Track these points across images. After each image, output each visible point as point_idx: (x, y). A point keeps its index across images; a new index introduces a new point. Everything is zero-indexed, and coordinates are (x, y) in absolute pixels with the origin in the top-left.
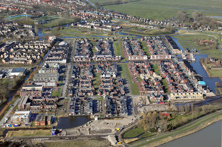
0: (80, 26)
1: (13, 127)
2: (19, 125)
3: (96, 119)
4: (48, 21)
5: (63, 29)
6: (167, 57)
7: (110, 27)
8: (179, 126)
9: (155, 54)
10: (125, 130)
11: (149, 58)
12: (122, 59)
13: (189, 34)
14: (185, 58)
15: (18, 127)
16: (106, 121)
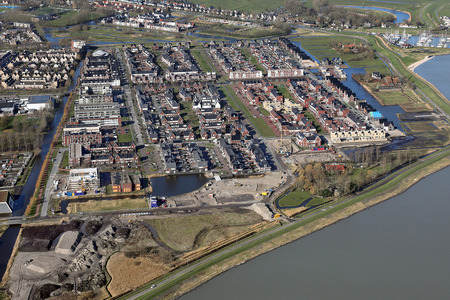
1: (74, 197)
2: (85, 193)
3: (217, 178)
4: (55, 15)
6: (296, 73)
7: (173, 24)
8: (366, 185)
9: (275, 68)
10: (277, 194)
11: (265, 75)
12: (218, 77)
14: (328, 74)
15: (82, 196)
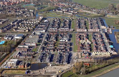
0: (57, 11)
1: (7, 68)
2: (11, 67)
3: (50, 65)
4: (42, 8)
5: (49, 12)
6: (97, 30)
7: (72, 12)
9: (91, 28)
11: (88, 31)
13: (112, 17)
14: (106, 31)
15: (10, 68)
16: (55, 67)
